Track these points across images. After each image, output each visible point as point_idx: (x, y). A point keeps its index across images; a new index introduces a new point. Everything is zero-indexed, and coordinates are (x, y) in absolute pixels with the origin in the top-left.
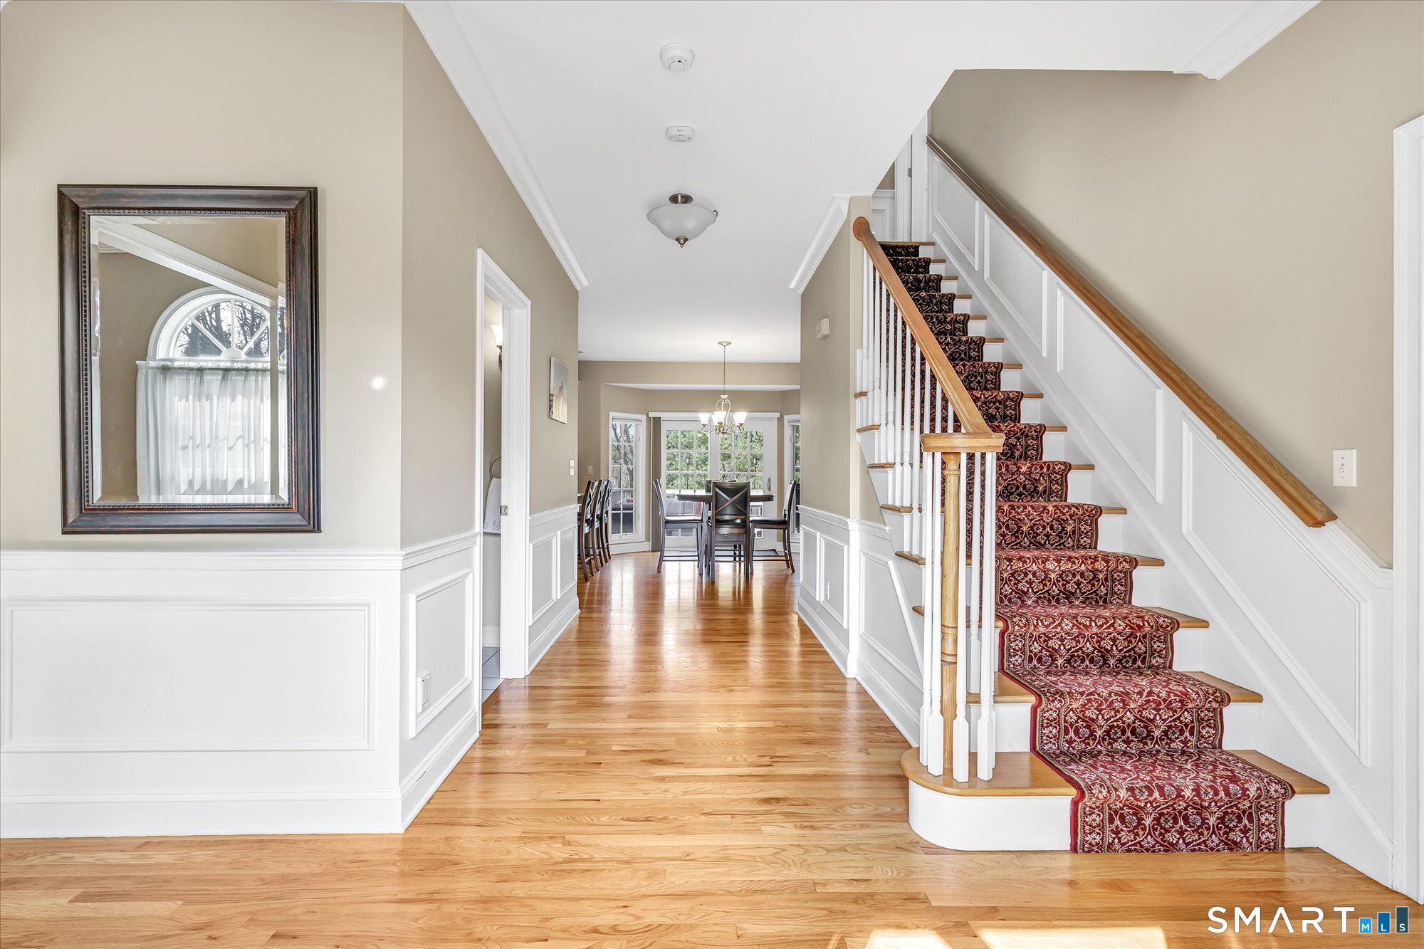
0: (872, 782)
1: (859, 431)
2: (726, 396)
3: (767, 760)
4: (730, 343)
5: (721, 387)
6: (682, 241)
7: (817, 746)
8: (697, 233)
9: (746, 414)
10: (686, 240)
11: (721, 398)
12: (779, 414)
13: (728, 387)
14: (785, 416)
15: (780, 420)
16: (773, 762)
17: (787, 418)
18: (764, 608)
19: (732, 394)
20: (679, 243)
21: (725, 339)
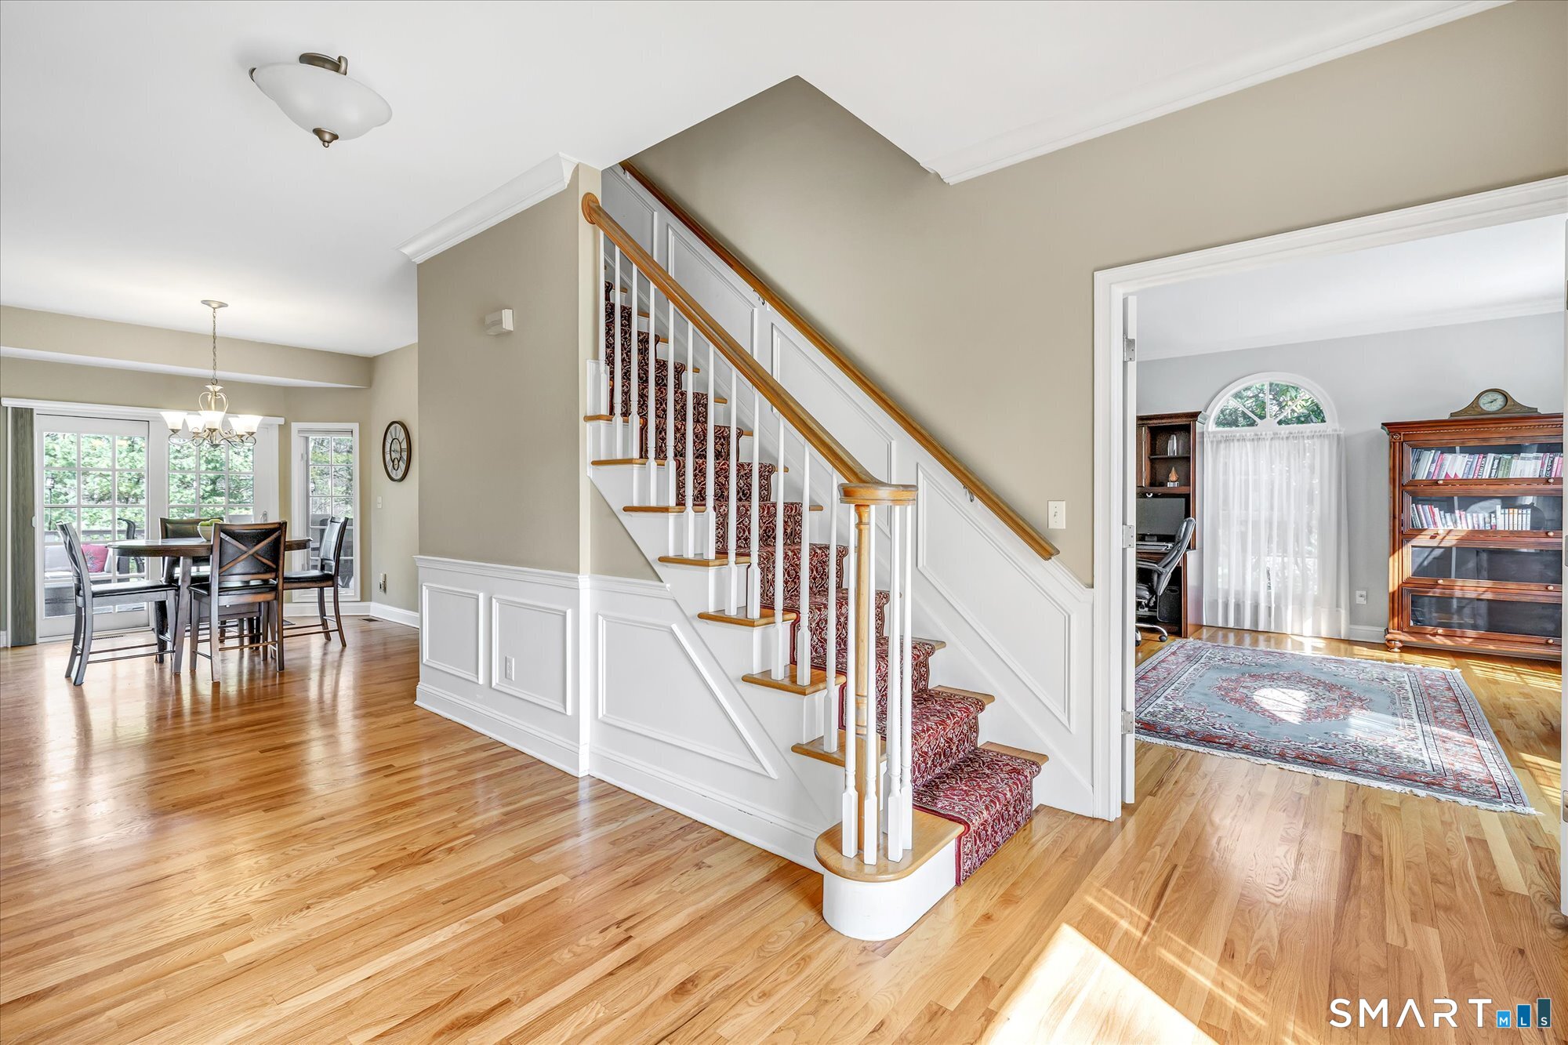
0: (751, 901)
1: (595, 463)
2: (218, 388)
3: (614, 934)
4: (226, 305)
5: (208, 372)
6: (327, 137)
7: (649, 882)
8: (358, 132)
9: (262, 417)
10: (335, 137)
11: (208, 390)
12: (283, 419)
13: (220, 374)
14: (293, 424)
15: (284, 430)
16: (626, 930)
17: (295, 426)
18: (356, 708)
19: (230, 386)
20: (321, 139)
21: (216, 296)
